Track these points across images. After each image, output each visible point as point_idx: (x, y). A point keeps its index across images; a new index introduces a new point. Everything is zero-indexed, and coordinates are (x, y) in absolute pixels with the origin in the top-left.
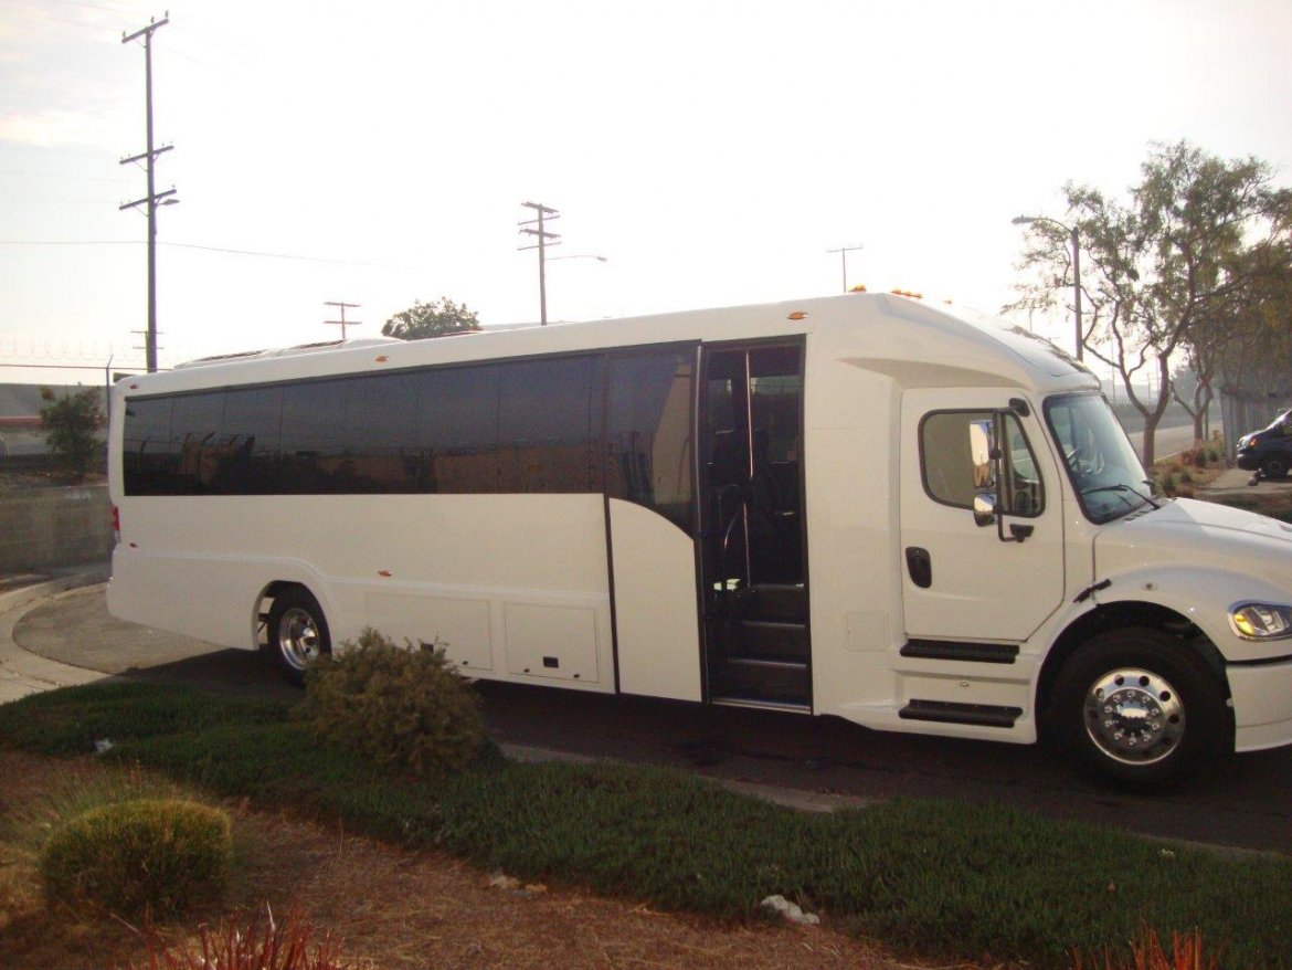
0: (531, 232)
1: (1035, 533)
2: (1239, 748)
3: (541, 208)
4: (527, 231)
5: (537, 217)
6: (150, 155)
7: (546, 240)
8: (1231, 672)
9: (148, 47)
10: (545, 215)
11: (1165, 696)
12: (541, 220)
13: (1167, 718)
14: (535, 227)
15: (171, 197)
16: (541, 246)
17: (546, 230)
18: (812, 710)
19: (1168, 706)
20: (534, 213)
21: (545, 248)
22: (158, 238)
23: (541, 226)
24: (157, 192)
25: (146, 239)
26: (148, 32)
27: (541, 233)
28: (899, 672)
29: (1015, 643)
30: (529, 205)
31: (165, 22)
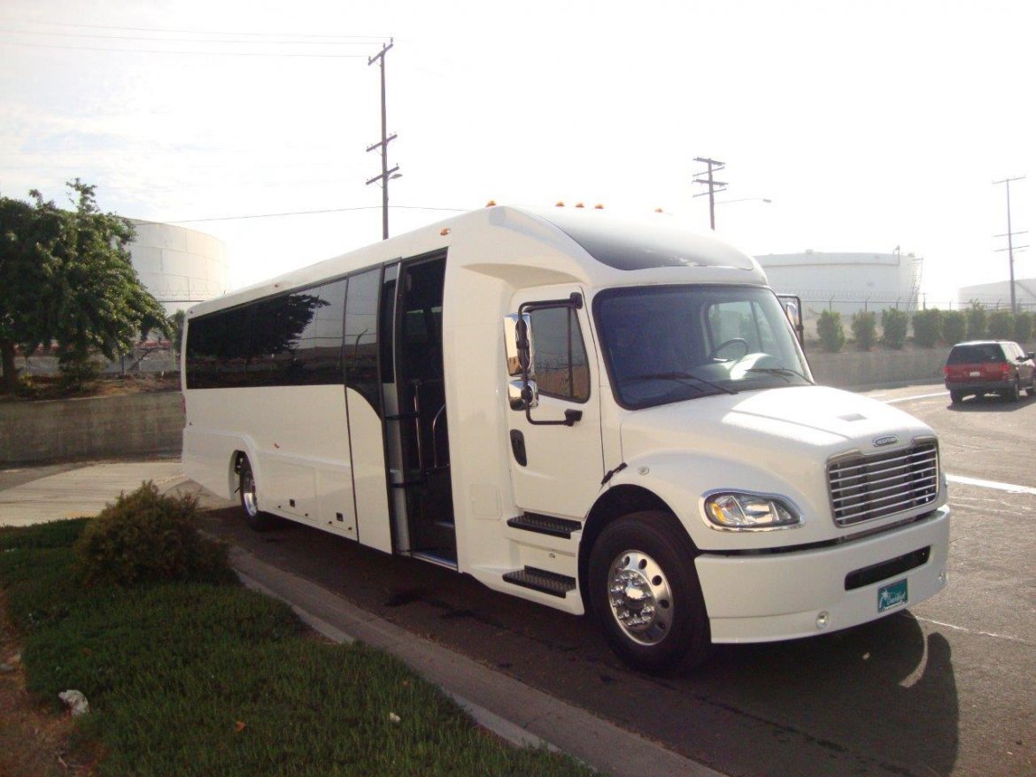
0: (702, 182)
1: (584, 417)
2: (714, 640)
3: (710, 162)
4: (698, 181)
5: (707, 170)
6: (384, 143)
7: (716, 187)
8: (698, 561)
9: (382, 66)
10: (714, 167)
11: (657, 581)
12: (710, 172)
13: (657, 601)
14: (706, 177)
15: (396, 172)
16: (711, 192)
17: (714, 180)
18: (457, 567)
19: (658, 591)
20: (705, 166)
21: (714, 194)
22: (390, 203)
23: (711, 176)
24: (389, 169)
25: (381, 204)
26: (382, 55)
27: (711, 182)
28: (512, 540)
29: (578, 520)
30: (699, 159)
31: (391, 46)
